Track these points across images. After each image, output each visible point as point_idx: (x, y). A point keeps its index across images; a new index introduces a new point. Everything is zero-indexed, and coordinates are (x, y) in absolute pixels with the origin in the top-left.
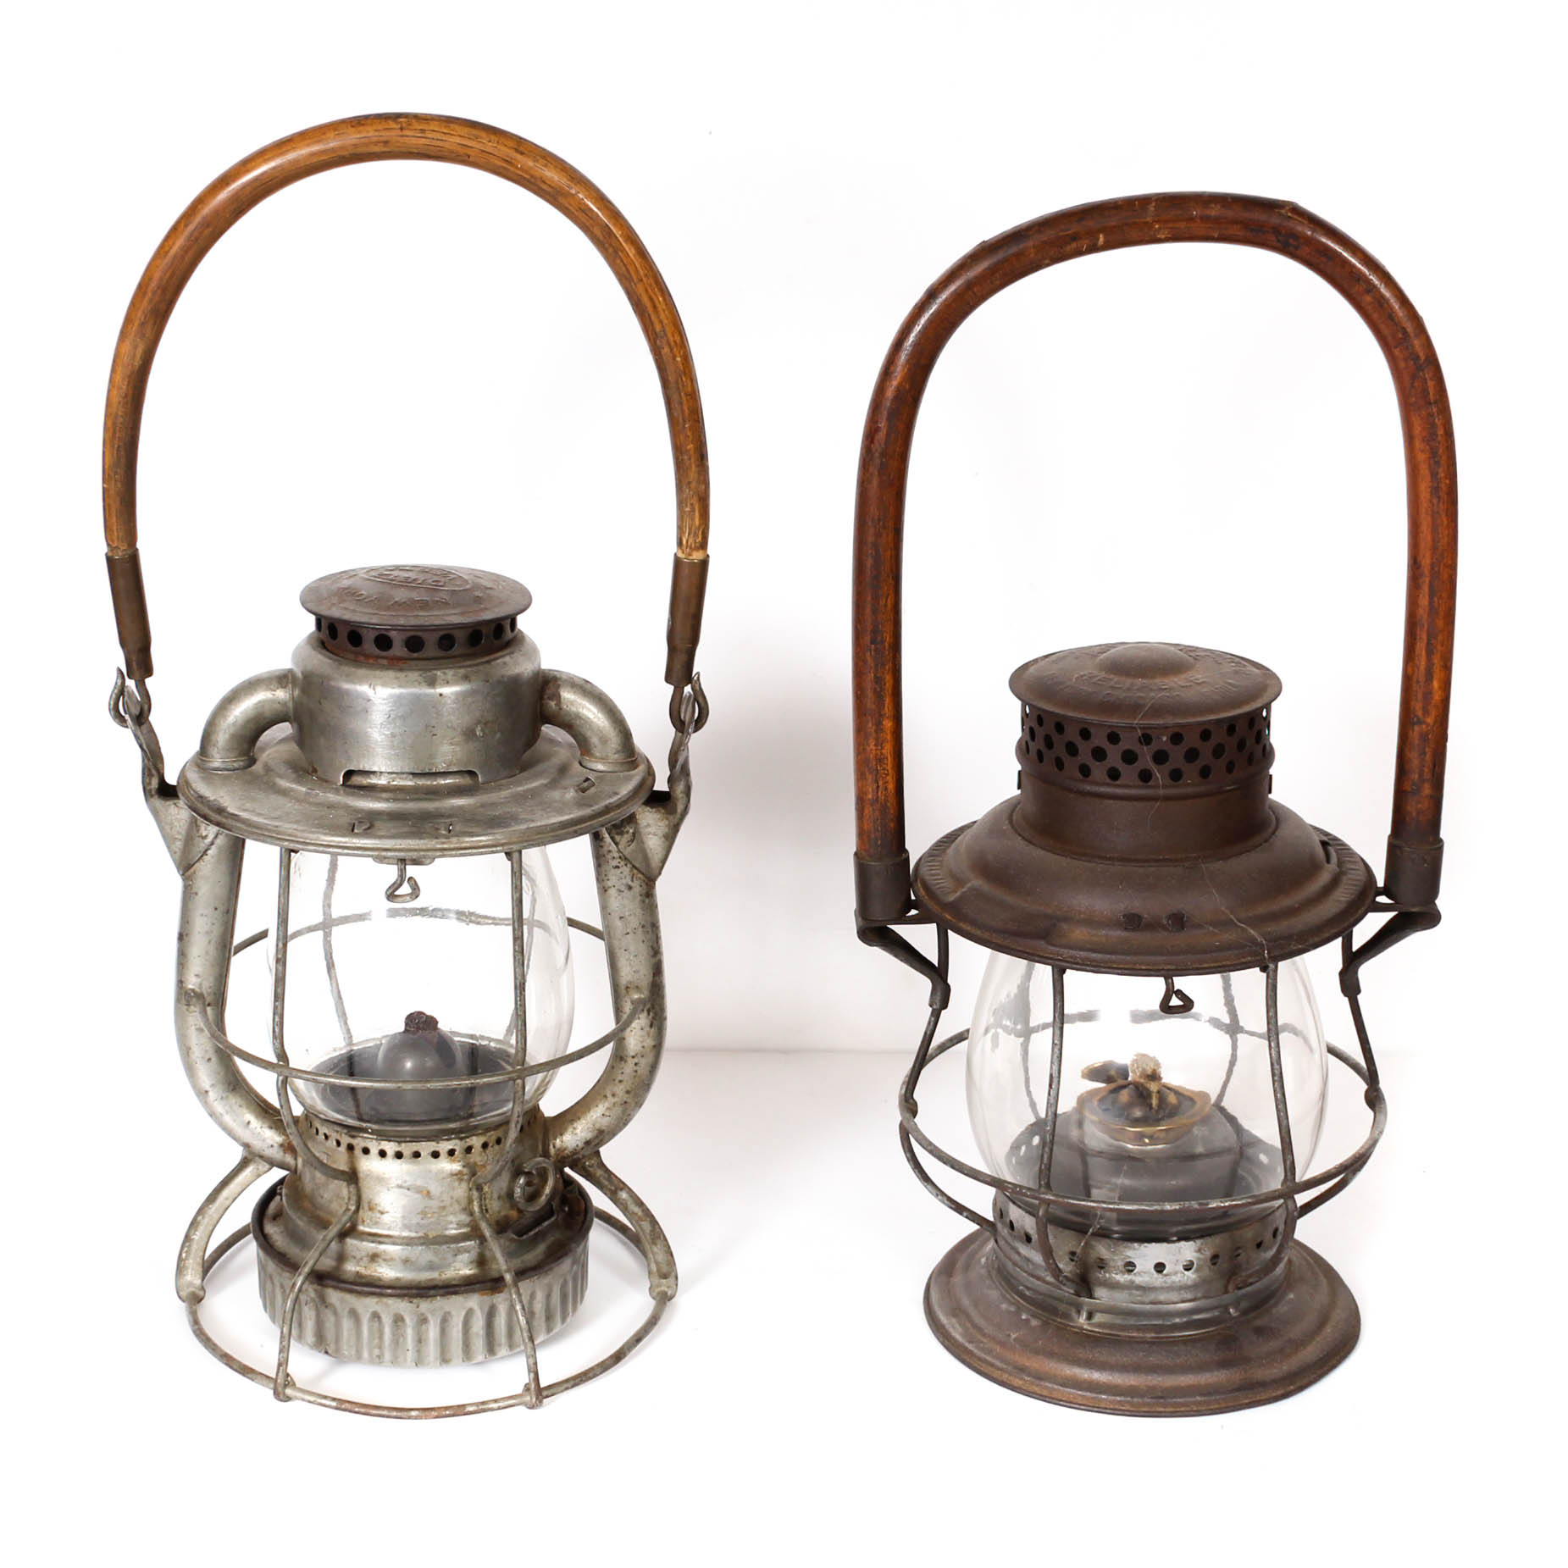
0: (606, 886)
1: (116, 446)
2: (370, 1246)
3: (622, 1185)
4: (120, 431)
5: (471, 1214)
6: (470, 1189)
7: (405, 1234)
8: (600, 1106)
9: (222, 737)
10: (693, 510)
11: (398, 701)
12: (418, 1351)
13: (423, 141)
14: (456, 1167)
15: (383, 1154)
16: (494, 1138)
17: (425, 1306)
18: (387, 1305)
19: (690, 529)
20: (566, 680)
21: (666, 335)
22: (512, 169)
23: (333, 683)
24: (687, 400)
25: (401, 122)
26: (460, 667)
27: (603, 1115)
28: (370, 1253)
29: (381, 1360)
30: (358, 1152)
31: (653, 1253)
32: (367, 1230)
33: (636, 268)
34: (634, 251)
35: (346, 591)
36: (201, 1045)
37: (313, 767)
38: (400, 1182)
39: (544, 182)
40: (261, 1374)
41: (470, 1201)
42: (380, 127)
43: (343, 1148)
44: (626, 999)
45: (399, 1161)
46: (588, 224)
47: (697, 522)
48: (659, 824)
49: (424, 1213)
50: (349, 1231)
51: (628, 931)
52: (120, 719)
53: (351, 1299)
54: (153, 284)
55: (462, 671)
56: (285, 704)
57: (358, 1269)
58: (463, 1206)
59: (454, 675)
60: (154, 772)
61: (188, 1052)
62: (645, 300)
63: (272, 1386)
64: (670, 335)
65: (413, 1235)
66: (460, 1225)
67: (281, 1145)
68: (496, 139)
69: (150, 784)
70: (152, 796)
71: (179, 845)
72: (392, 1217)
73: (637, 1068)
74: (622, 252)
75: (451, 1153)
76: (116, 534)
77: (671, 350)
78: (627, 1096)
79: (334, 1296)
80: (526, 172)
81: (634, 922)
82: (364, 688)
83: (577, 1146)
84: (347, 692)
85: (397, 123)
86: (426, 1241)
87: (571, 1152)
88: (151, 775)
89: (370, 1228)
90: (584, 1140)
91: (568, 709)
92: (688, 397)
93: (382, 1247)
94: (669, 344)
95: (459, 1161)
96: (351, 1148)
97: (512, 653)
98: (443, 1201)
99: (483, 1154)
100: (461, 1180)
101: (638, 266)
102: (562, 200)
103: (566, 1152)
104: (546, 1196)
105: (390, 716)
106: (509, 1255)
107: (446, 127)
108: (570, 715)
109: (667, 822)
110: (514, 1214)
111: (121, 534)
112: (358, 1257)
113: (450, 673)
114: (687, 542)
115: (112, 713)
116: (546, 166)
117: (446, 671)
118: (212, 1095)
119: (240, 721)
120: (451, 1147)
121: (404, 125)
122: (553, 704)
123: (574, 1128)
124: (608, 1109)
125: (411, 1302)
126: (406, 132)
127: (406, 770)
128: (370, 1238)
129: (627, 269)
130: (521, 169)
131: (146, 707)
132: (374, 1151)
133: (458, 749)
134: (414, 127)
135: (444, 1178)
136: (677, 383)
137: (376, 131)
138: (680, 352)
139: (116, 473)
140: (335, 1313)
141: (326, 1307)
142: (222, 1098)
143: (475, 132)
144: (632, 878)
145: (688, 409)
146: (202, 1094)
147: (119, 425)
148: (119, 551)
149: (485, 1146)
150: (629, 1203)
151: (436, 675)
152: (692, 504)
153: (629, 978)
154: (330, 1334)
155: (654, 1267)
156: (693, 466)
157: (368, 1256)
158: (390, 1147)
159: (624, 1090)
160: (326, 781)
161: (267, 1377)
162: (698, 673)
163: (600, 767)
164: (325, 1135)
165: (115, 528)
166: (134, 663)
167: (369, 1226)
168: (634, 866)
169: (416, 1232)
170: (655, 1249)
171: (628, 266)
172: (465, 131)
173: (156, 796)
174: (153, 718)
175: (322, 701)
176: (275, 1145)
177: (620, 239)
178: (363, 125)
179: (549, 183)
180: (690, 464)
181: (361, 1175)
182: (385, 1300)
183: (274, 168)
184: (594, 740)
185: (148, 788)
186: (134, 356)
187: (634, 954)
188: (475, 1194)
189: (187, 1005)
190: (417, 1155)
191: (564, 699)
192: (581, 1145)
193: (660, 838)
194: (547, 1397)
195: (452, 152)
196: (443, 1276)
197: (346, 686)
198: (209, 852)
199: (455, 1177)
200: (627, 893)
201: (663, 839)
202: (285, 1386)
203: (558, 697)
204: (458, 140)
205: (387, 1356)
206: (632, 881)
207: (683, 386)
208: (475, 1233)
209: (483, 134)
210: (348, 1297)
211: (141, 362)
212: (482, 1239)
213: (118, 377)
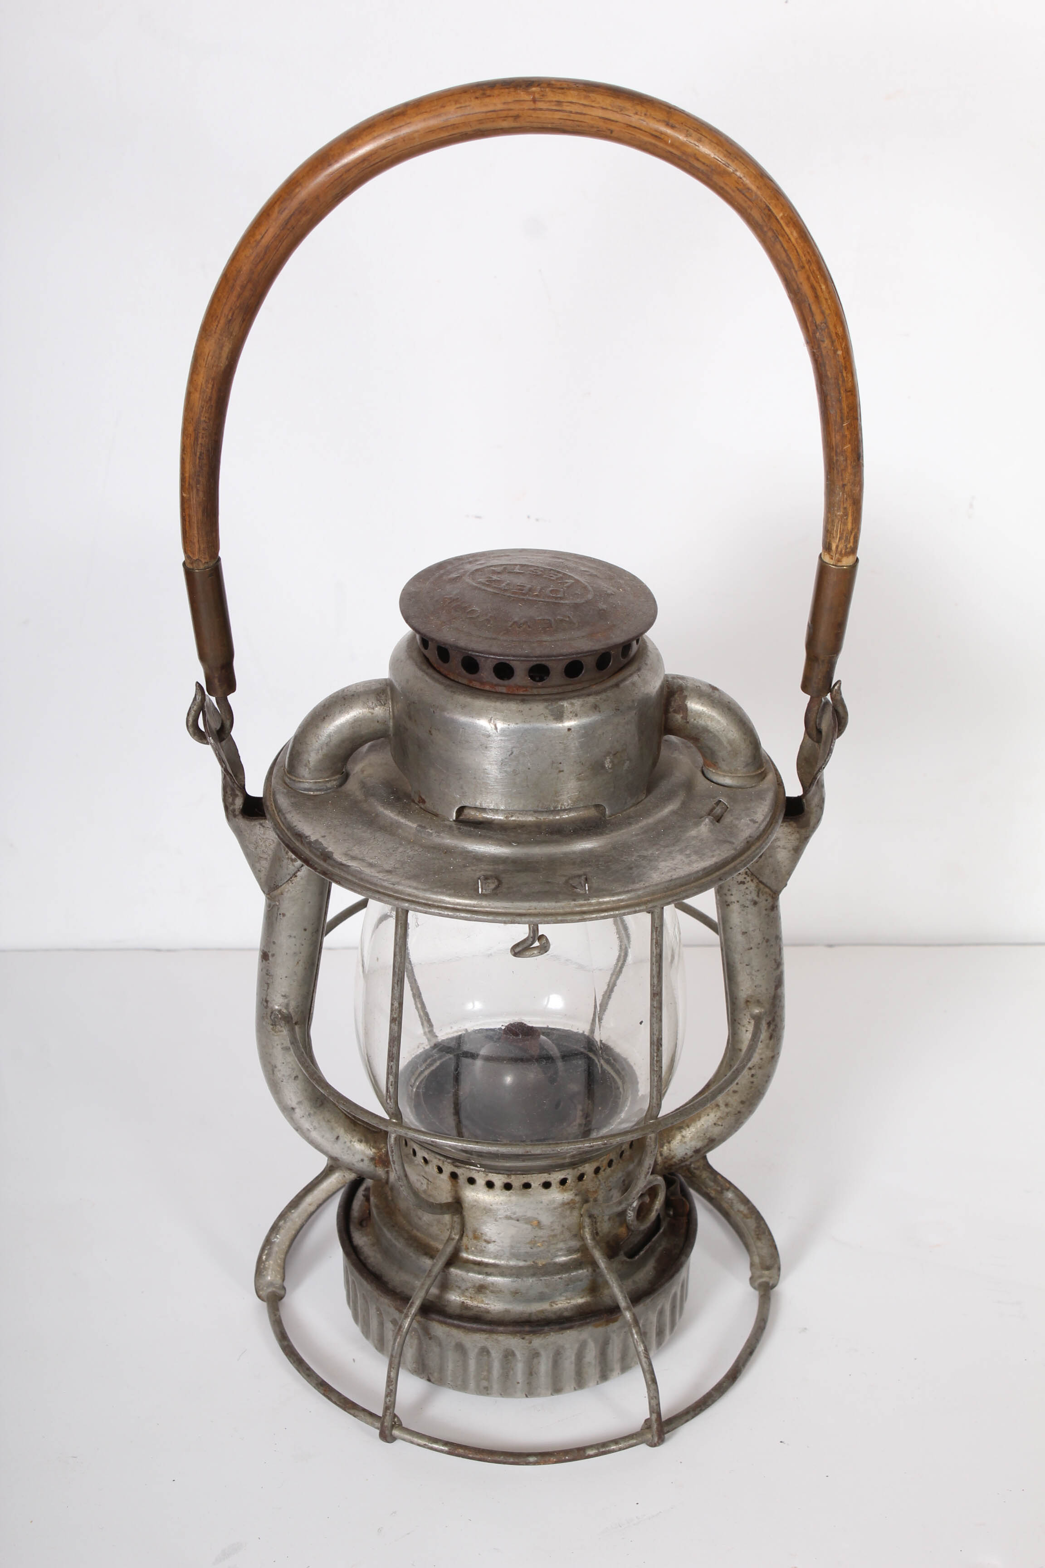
0: (729, 901)
1: (198, 454)
2: (475, 1277)
3: (728, 1185)
4: (203, 438)
5: (583, 1239)
6: (581, 1215)
7: (512, 1263)
8: (712, 1115)
9: (313, 755)
10: (846, 514)
11: (521, 736)
12: (529, 1383)
13: (558, 115)
14: (567, 1196)
15: (490, 1185)
16: (605, 1162)
17: (537, 1342)
18: (498, 1341)
19: (842, 534)
20: (692, 690)
21: (828, 327)
22: (661, 145)
23: (447, 715)
24: (847, 397)
25: (534, 93)
26: (589, 695)
27: (715, 1124)
28: (477, 1285)
29: (489, 1392)
30: (462, 1179)
31: (757, 1248)
32: (471, 1257)
33: (798, 255)
34: (795, 234)
35: (454, 604)
36: (286, 1063)
37: (420, 797)
38: (508, 1213)
39: (698, 160)
40: (364, 1410)
41: (581, 1227)
42: (509, 99)
43: (445, 1176)
44: (745, 1012)
45: (508, 1192)
46: (745, 205)
47: (849, 526)
48: (789, 838)
49: (533, 1243)
50: (454, 1260)
51: (752, 945)
52: (200, 736)
53: (458, 1335)
54: (242, 279)
55: (591, 700)
56: (385, 722)
57: (462, 1299)
58: (574, 1233)
59: (582, 705)
60: (238, 793)
61: (273, 1071)
62: (806, 289)
63: (378, 1425)
64: (831, 327)
65: (521, 1264)
66: (570, 1251)
67: (372, 1159)
68: (644, 110)
69: (233, 803)
70: (235, 816)
71: (265, 864)
72: (499, 1246)
73: (754, 1079)
74: (783, 236)
75: (563, 1182)
76: (197, 546)
77: (833, 342)
78: (742, 1106)
79: (439, 1329)
80: (677, 148)
81: (757, 937)
82: (483, 723)
83: (686, 1154)
84: (463, 726)
85: (529, 93)
86: (536, 1271)
87: (679, 1160)
88: (235, 796)
89: (475, 1255)
90: (694, 1149)
91: (695, 722)
92: (849, 394)
93: (491, 1279)
94: (831, 337)
95: (571, 1190)
96: (454, 1176)
97: (639, 670)
98: (553, 1230)
99: (595, 1180)
100: (572, 1208)
101: (800, 252)
102: (715, 178)
103: (674, 1160)
104: (657, 1211)
105: (511, 754)
106: (622, 1277)
107: (586, 97)
108: (698, 728)
109: (798, 836)
110: (623, 1230)
111: (202, 546)
112: (463, 1287)
113: (578, 702)
114: (837, 547)
115: (191, 730)
116: (699, 140)
117: (573, 701)
118: (299, 1112)
119: (335, 740)
120: (563, 1177)
121: (537, 96)
122: (679, 717)
123: (683, 1137)
124: (720, 1118)
125: (523, 1339)
126: (540, 105)
127: (529, 808)
128: (476, 1268)
129: (787, 255)
130: (672, 145)
131: (228, 723)
132: (481, 1181)
133: (586, 783)
134: (550, 99)
135: (555, 1208)
136: (837, 379)
137: (504, 103)
138: (841, 345)
139: (198, 482)
140: (440, 1345)
141: (430, 1338)
142: (309, 1115)
143: (619, 102)
144: (758, 893)
145: (848, 406)
146: (288, 1111)
147: (202, 431)
148: (200, 563)
149: (597, 1171)
150: (735, 1202)
151: (563, 705)
152: (845, 508)
153: (749, 992)
154: (433, 1362)
155: (757, 1260)
156: (849, 467)
157: (474, 1286)
158: (499, 1180)
159: (739, 1100)
160: (436, 815)
161: (372, 1415)
162: (839, 682)
163: (728, 781)
164: (425, 1159)
165: (196, 540)
166: (216, 681)
167: (473, 1253)
168: (761, 882)
169: (525, 1261)
170: (759, 1244)
171: (789, 252)
172: (608, 101)
173: (240, 817)
174: (235, 734)
175: (433, 732)
176: (366, 1159)
177: (782, 222)
178: (489, 96)
179: (703, 160)
180: (846, 466)
181: (466, 1205)
182: (495, 1336)
183: (384, 147)
184: (722, 754)
185: (231, 808)
186: (220, 358)
187: (756, 969)
188: (587, 1221)
189: (272, 1025)
190: (527, 1186)
191: (691, 710)
192: (690, 1153)
193: (789, 851)
194: (668, 1432)
195: (592, 127)
196: (555, 1306)
197: (463, 719)
198: (299, 874)
199: (567, 1207)
200: (752, 909)
201: (792, 852)
202: (393, 1427)
203: (684, 709)
204: (601, 113)
205: (495, 1386)
206: (758, 896)
207: (844, 381)
208: (585, 1260)
209: (628, 105)
210: (455, 1332)
211: (227, 363)
212: (594, 1264)
213: (201, 379)
